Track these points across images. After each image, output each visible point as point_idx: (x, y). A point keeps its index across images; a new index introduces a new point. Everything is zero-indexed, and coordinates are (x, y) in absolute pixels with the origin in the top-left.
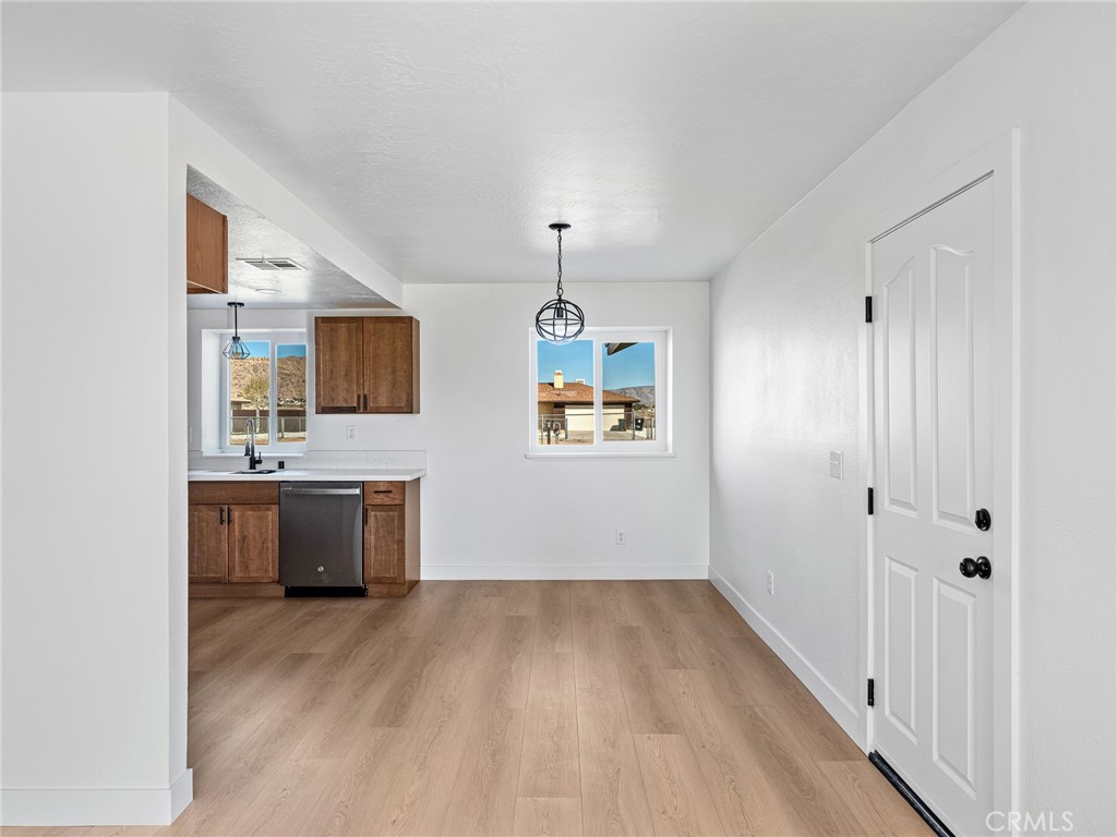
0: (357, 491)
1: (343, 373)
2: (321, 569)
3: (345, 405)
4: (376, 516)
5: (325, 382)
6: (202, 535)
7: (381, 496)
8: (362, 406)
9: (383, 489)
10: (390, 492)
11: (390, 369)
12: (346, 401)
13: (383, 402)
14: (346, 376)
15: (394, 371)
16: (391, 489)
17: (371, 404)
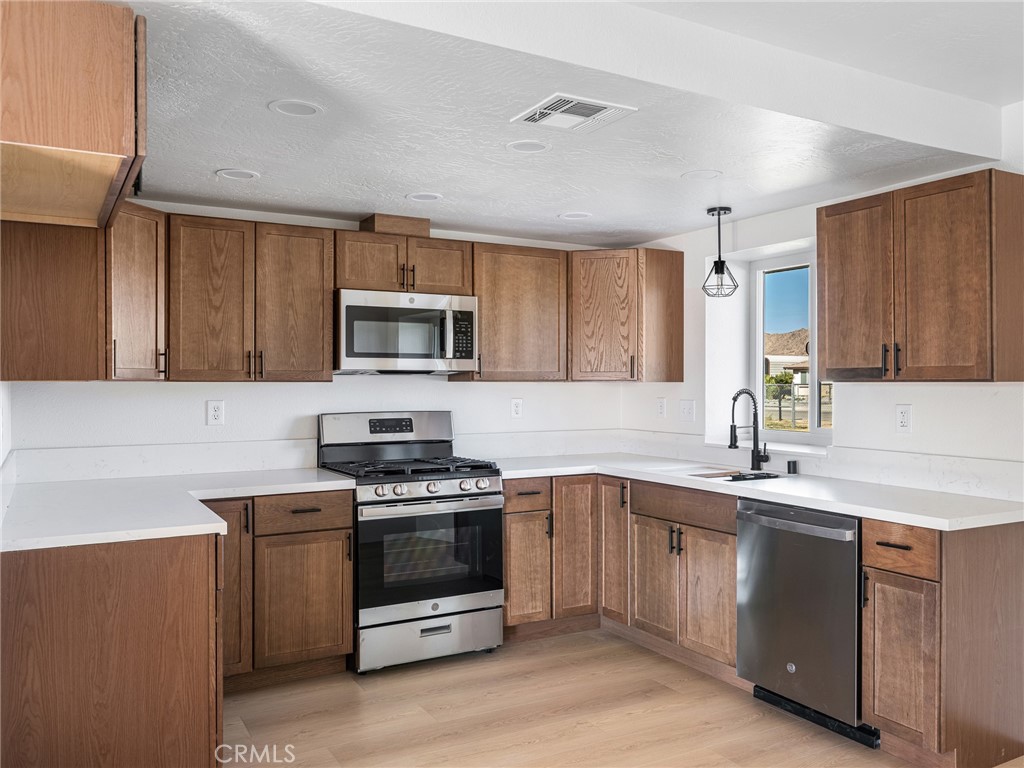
0: (849, 536)
1: (860, 305)
2: (792, 668)
3: (864, 365)
4: (883, 591)
5: (831, 323)
6: (653, 563)
7: (893, 553)
8: (891, 366)
9: (895, 539)
10: (907, 548)
11: (943, 289)
12: (865, 357)
13: (931, 358)
14: (865, 309)
15: (952, 293)
16: (908, 542)
17: (909, 363)
